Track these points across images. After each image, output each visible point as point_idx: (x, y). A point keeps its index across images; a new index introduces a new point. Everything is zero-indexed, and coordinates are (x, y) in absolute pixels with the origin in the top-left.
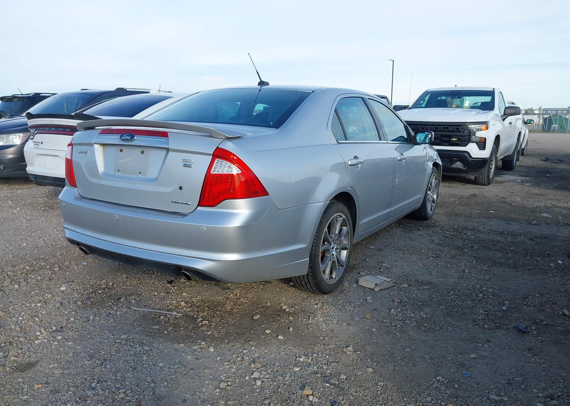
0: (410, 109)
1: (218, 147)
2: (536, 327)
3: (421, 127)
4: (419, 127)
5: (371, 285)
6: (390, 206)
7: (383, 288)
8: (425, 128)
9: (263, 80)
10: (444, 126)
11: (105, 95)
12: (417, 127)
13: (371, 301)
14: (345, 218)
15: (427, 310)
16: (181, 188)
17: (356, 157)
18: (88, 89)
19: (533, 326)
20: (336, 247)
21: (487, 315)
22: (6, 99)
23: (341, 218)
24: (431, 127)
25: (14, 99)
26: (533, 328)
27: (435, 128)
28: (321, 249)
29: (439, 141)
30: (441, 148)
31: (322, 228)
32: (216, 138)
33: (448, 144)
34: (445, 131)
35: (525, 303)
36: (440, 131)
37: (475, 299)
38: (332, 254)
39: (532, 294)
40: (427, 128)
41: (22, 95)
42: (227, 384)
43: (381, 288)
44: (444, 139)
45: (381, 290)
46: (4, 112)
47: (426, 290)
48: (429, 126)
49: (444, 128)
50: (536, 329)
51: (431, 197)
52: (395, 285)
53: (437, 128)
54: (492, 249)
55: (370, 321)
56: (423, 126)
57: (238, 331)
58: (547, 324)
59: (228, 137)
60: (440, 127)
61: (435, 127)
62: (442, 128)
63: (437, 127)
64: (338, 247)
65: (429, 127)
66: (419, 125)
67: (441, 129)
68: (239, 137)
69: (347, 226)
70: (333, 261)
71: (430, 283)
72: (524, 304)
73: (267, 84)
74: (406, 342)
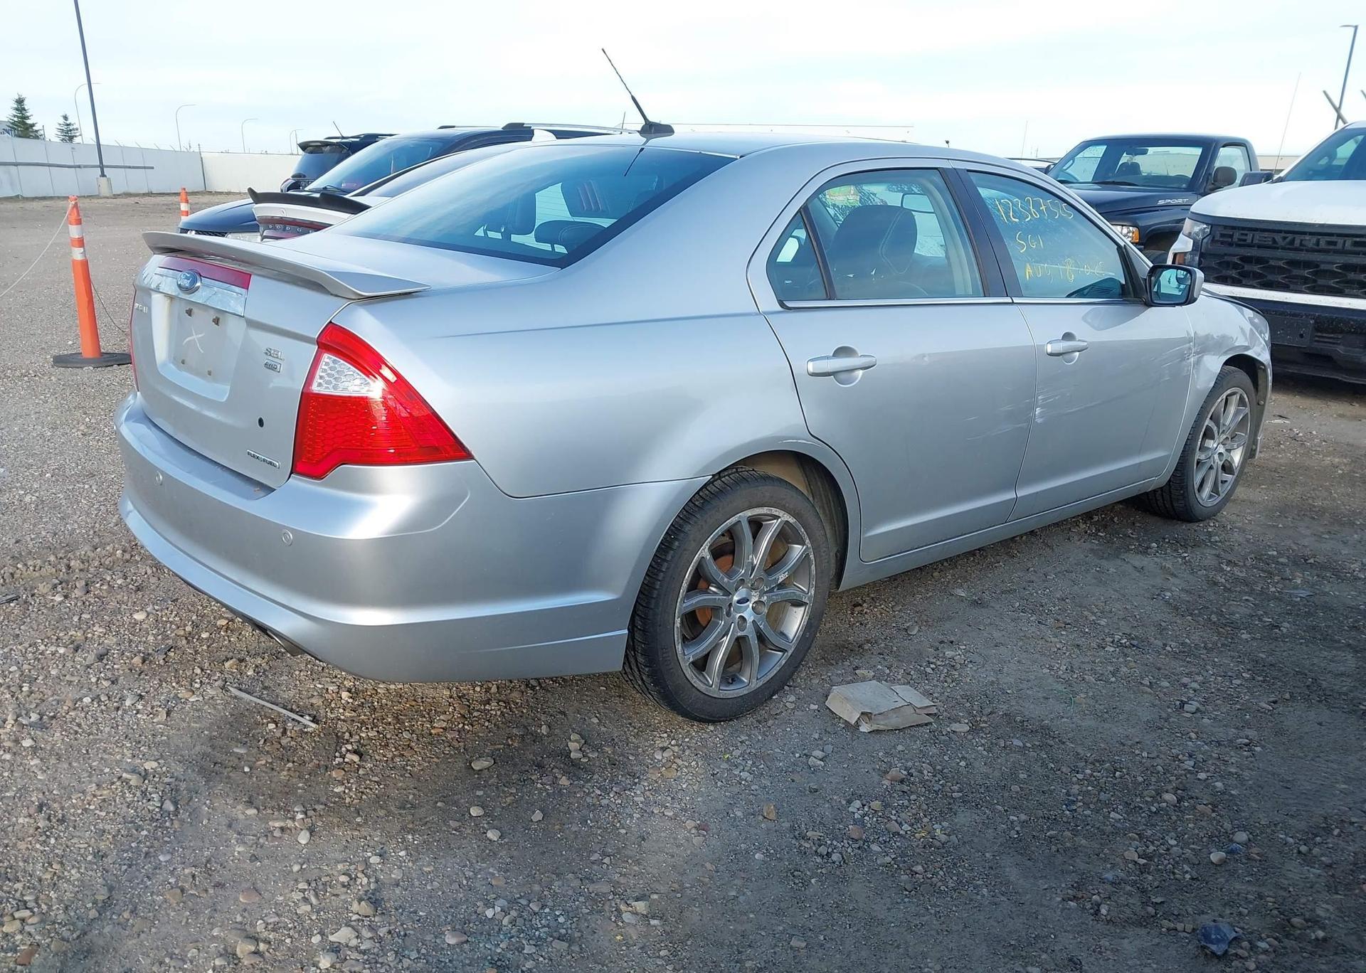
0: (1281, 181)
1: (331, 322)
2: (1276, 943)
3: (1285, 238)
4: (1278, 237)
5: (851, 713)
6: (1014, 485)
7: (882, 727)
8: (1297, 243)
9: (652, 119)
10: (1358, 239)
11: (476, 141)
12: (1274, 239)
13: (819, 762)
14: (792, 520)
15: (964, 818)
16: (261, 422)
17: (843, 351)
18: (454, 127)
19: (1268, 937)
20: (756, 599)
21: (1143, 870)
22: (311, 148)
23: (775, 521)
24: (1314, 240)
25: (323, 148)
26: (1263, 945)
27: (1329, 243)
28: (683, 604)
29: (1334, 283)
30: (1340, 304)
31: (685, 550)
32: (336, 296)
33: (1362, 293)
34: (1358, 253)
35: (1303, 849)
36: (1343, 252)
37: (1141, 808)
38: (742, 617)
39: (1354, 820)
40: (1302, 241)
41: (343, 138)
42: (253, 948)
43: (875, 727)
44: (1351, 276)
45: (877, 732)
46: (305, 176)
47: (1015, 752)
48: (1307, 237)
49: (1356, 244)
50: (1271, 950)
51: (1216, 456)
52: (931, 723)
53: (1334, 243)
54: (1339, 641)
55: (771, 825)
56: (1290, 237)
57: (411, 797)
58: (1325, 940)
59: (362, 295)
60: (1345, 242)
61: (1328, 239)
62: (1349, 242)
63: (1334, 239)
64: (764, 599)
65: (1310, 240)
66: (1280, 231)
67: (1345, 248)
68: (410, 293)
69: (803, 544)
70: (738, 639)
71: (1045, 731)
72: (1299, 852)
73: (666, 130)
74: (817, 914)
